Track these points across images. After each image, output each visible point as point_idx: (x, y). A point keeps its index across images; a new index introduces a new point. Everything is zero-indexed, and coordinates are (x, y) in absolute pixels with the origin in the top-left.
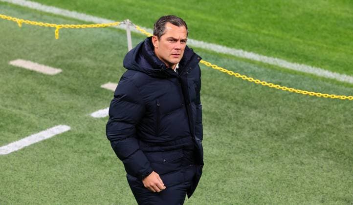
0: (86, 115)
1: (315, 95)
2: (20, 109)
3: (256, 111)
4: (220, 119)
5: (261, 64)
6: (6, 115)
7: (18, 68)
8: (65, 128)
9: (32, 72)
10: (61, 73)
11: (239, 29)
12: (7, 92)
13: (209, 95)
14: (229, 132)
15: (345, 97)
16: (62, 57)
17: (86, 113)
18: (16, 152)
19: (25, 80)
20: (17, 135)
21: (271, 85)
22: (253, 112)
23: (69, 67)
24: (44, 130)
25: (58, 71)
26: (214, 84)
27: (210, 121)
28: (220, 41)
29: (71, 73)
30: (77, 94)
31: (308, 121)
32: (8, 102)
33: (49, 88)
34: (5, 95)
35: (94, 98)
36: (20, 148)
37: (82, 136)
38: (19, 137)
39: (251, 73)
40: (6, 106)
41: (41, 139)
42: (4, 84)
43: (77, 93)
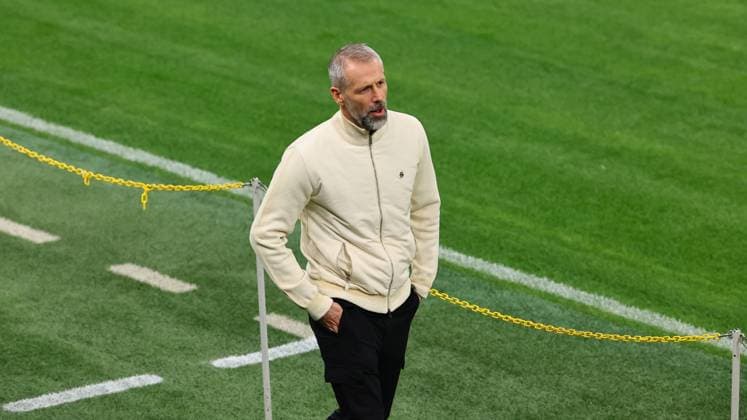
0: (203, 363)
1: (533, 327)
2: (89, 343)
3: (518, 378)
4: (441, 387)
5: (569, 304)
6: (58, 350)
7: (120, 277)
8: (153, 379)
9: (142, 287)
10: (194, 291)
11: (564, 244)
12: (81, 314)
13: (444, 347)
14: (447, 408)
15: (591, 334)
16: (209, 267)
17: (204, 359)
18: (44, 409)
19: (121, 298)
20: (59, 384)
21: (475, 308)
22: (511, 380)
23: (213, 283)
24: (113, 380)
25: (188, 287)
26: (462, 331)
27: (422, 389)
28: (517, 261)
29: (210, 292)
30: (204, 328)
31: (602, 403)
32: (74, 330)
33: (160, 315)
34: (74, 319)
35: (232, 335)
36: (55, 404)
37: (176, 395)
38: (62, 386)
39: (543, 317)
40: (65, 337)
41: (100, 393)
42: (81, 301)
43: (206, 325)
